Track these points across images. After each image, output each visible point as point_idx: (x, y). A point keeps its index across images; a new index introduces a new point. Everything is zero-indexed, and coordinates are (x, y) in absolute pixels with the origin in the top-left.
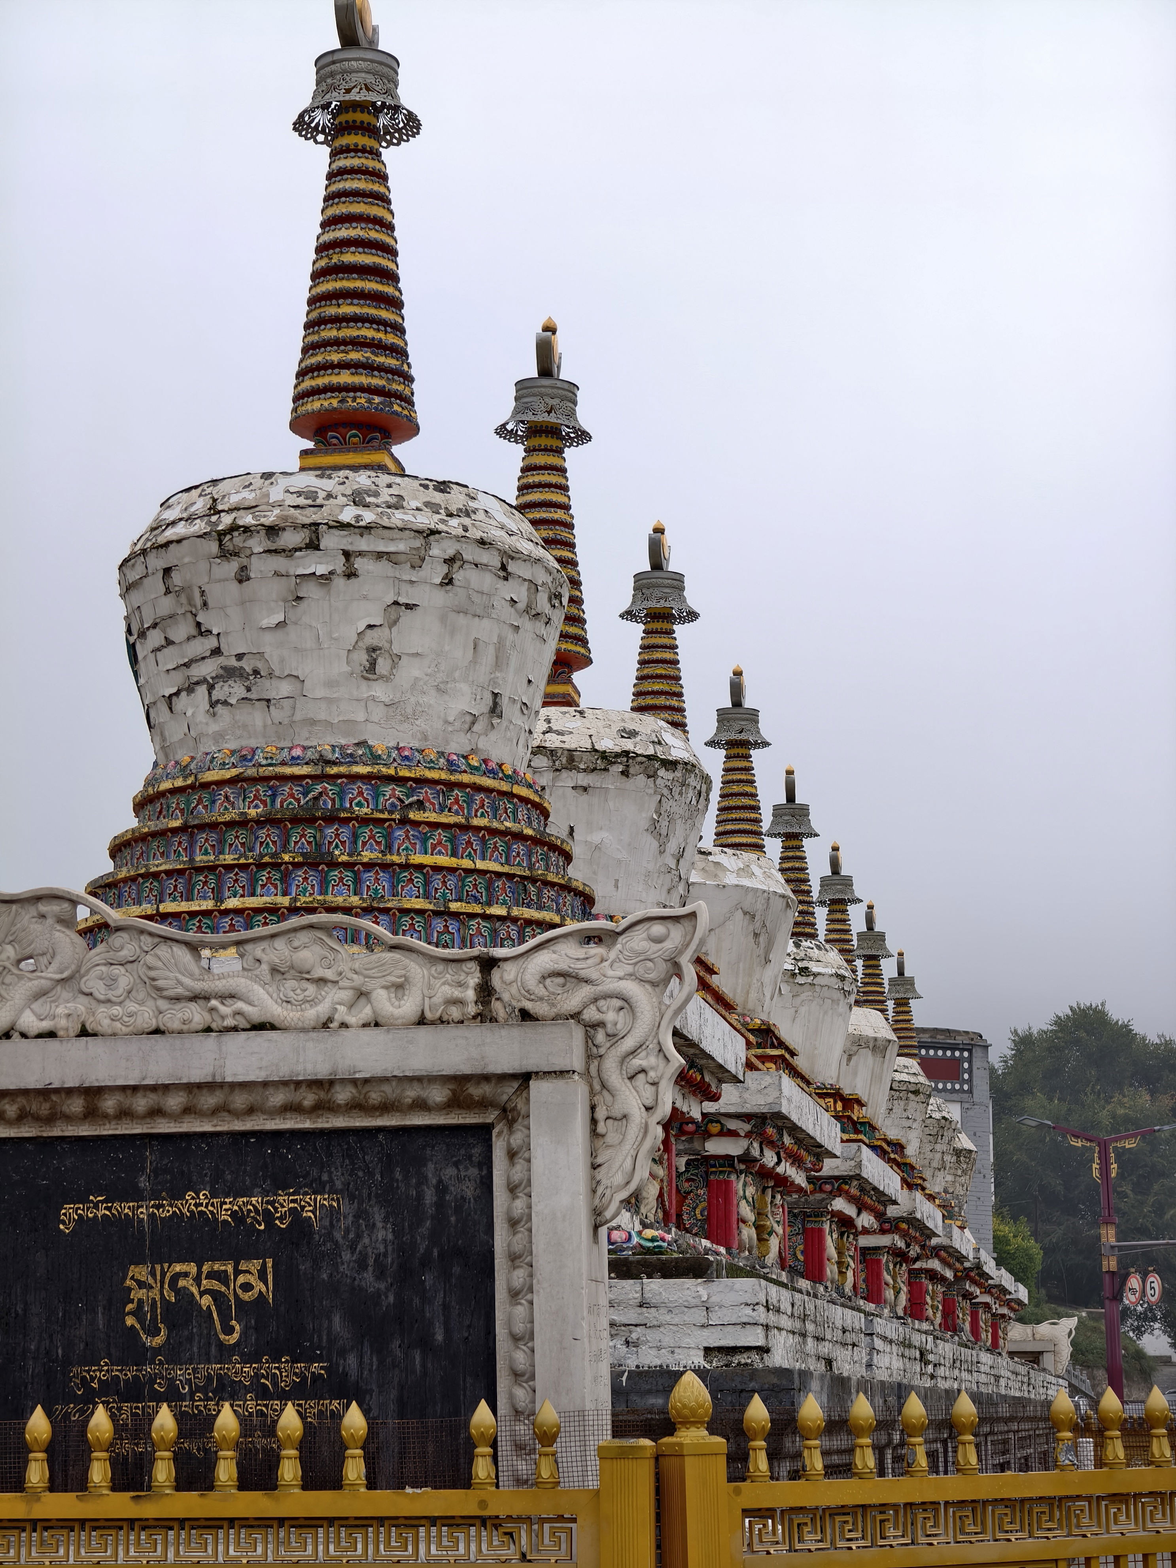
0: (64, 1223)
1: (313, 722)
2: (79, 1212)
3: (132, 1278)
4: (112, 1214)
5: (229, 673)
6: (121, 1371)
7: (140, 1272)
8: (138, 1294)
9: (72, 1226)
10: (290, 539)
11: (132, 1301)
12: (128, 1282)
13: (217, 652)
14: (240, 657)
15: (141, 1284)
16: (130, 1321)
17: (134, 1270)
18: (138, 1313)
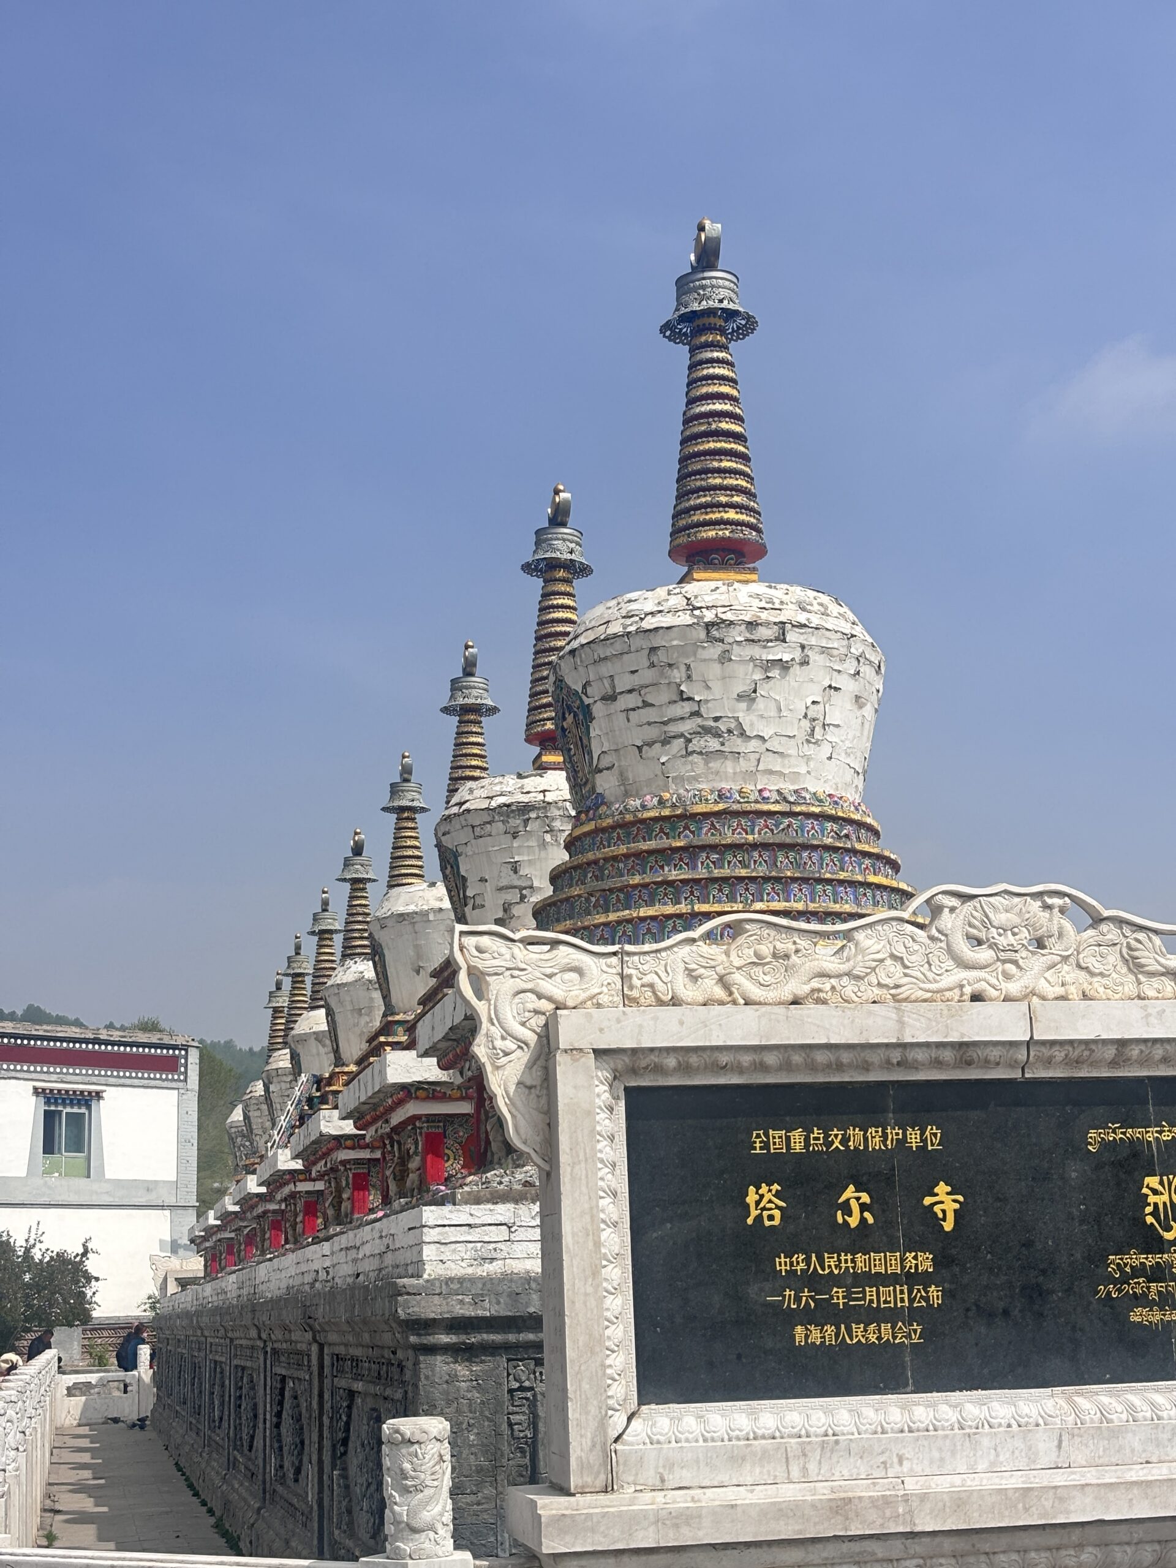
0: (1091, 1144)
1: (771, 772)
2: (1102, 1136)
3: (1148, 1187)
4: (1128, 1138)
5: (706, 731)
6: (1147, 1258)
7: (1153, 1181)
8: (1152, 1199)
9: (1097, 1146)
10: (763, 633)
11: (1149, 1205)
12: (1145, 1190)
13: (697, 714)
14: (716, 719)
15: (1155, 1192)
16: (1150, 1220)
17: (1147, 1180)
18: (1155, 1214)
